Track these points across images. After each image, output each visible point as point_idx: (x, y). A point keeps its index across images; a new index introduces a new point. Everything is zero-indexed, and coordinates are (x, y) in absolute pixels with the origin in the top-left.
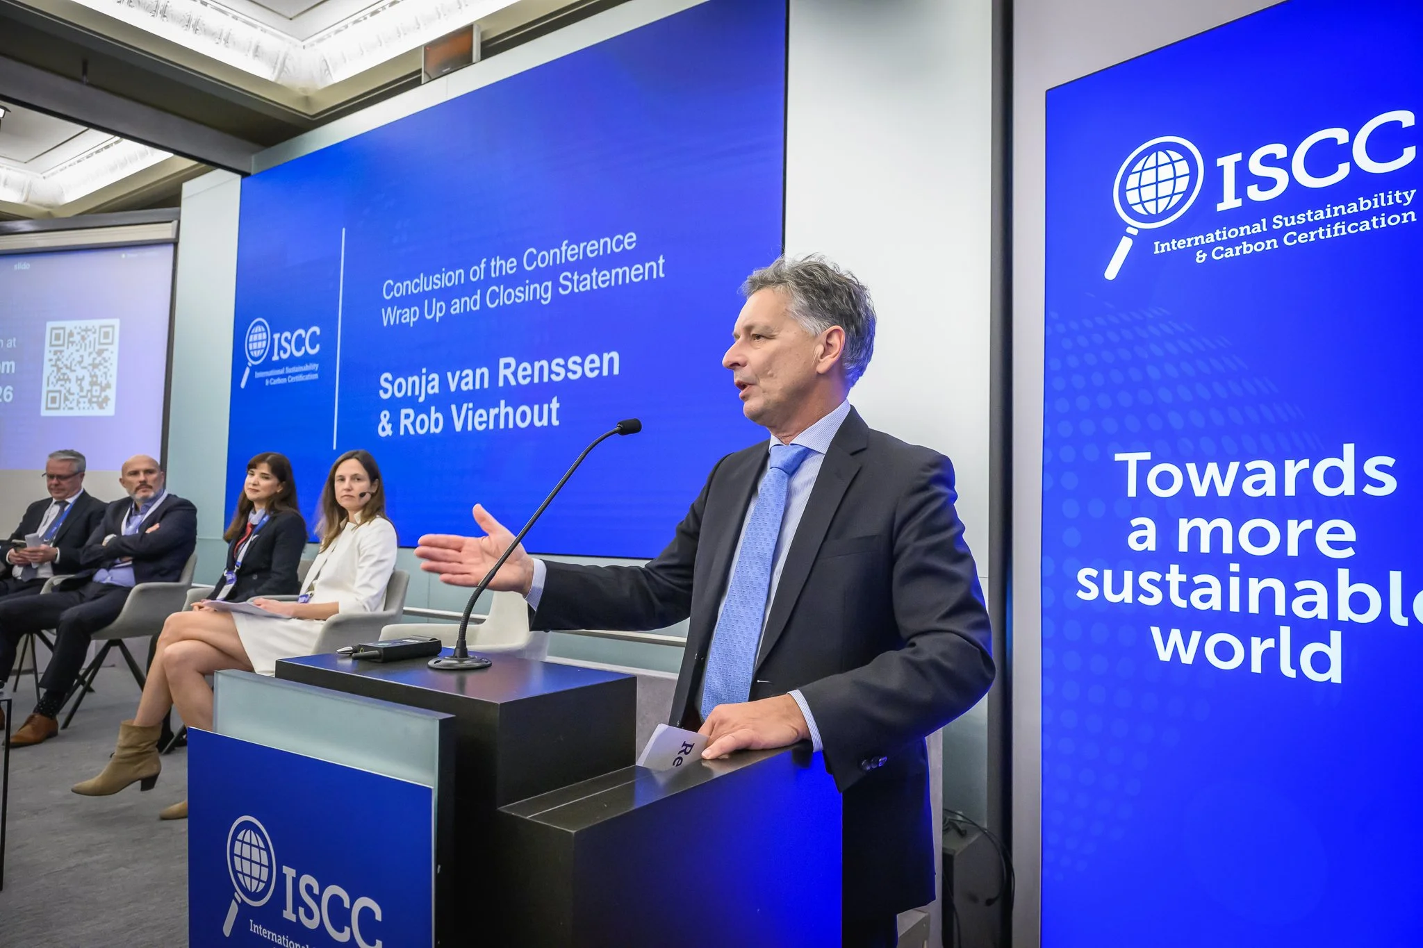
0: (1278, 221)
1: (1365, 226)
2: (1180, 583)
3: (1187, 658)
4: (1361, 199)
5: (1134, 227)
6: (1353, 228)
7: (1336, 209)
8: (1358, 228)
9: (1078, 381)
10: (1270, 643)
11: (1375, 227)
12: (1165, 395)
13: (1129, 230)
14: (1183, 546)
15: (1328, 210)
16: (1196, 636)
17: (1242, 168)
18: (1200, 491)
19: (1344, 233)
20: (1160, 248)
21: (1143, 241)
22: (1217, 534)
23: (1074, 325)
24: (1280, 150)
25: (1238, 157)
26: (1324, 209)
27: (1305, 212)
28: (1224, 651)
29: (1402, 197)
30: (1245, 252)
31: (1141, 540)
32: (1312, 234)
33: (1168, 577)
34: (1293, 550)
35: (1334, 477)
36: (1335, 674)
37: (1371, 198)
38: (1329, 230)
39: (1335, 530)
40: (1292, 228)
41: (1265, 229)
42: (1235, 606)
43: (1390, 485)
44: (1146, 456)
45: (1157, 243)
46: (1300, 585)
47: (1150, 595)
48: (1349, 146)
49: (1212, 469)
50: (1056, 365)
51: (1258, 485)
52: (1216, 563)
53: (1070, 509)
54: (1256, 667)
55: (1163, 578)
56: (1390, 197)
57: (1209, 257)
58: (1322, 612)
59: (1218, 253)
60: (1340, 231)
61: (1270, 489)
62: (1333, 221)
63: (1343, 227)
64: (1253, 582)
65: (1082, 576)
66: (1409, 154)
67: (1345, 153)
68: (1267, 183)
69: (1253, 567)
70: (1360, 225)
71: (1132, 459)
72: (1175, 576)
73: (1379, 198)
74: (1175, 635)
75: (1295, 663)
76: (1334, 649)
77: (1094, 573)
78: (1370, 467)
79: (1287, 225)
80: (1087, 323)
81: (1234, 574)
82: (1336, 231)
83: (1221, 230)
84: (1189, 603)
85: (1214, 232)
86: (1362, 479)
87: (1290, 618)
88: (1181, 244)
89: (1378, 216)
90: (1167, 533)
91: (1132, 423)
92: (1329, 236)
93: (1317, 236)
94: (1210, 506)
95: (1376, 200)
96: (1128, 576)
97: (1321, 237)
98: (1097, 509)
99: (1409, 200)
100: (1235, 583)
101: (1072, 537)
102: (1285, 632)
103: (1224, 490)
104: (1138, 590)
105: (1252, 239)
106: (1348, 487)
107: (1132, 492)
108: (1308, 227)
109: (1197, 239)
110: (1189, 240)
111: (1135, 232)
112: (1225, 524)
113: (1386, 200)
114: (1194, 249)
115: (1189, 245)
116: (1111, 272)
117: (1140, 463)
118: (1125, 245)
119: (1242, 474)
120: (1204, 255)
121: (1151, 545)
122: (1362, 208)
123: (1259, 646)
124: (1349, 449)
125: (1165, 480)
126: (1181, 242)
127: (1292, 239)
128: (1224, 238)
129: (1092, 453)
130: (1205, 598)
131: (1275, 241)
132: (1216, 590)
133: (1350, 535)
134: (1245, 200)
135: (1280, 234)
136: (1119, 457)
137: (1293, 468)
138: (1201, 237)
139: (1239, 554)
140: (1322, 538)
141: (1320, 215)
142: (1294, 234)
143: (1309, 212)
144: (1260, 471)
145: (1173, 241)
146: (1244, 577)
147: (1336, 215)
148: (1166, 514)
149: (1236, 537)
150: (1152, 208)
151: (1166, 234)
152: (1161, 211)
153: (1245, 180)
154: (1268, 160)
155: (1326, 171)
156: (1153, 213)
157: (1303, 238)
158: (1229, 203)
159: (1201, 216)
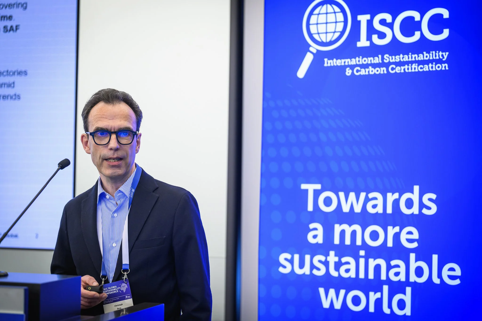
0: (387, 58)
1: (426, 68)
2: (335, 263)
3: (338, 306)
4: (425, 53)
5: (314, 48)
6: (421, 68)
7: (413, 56)
8: (423, 68)
9: (282, 138)
10: (378, 295)
11: (431, 69)
12: (329, 151)
13: (311, 49)
14: (337, 241)
15: (410, 56)
16: (342, 292)
17: (370, 23)
18: (346, 209)
19: (417, 70)
20: (327, 63)
21: (319, 56)
22: (354, 233)
23: (280, 103)
24: (388, 17)
25: (368, 17)
26: (408, 55)
27: (399, 55)
28: (356, 301)
29: (442, 55)
30: (371, 73)
31: (315, 237)
32: (403, 68)
33: (329, 259)
34: (390, 244)
35: (409, 204)
36: (407, 311)
37: (429, 53)
38: (410, 67)
39: (410, 233)
40: (393, 63)
41: (381, 61)
42: (362, 275)
43: (434, 209)
44: (318, 187)
45: (326, 60)
46: (393, 263)
47: (318, 269)
48: (420, 22)
49: (352, 195)
50: (269, 126)
51: (374, 206)
52: (353, 250)
53: (276, 216)
54: (372, 309)
55: (326, 259)
56: (437, 54)
57: (353, 73)
58: (402, 277)
59: (358, 71)
60: (415, 69)
61: (380, 210)
62: (412, 62)
63: (416, 67)
64: (371, 261)
65: (283, 257)
66: (446, 33)
67: (418, 26)
68: (382, 36)
69: (372, 253)
70: (424, 67)
71: (311, 188)
72: (332, 258)
73: (433, 54)
74: (332, 292)
75: (390, 306)
76: (407, 298)
77: (289, 256)
78: (425, 200)
79: (391, 61)
80: (287, 103)
81: (362, 257)
82: (413, 69)
83: (359, 58)
84: (339, 274)
85: (355, 58)
86: (422, 205)
87: (388, 281)
88: (339, 62)
89: (432, 64)
90: (328, 233)
91: (311, 167)
92: (410, 71)
93: (404, 69)
94: (351, 218)
95: (431, 55)
96: (307, 258)
97: (407, 71)
98: (291, 217)
99: (446, 57)
100: (362, 261)
101: (277, 234)
102: (386, 288)
103: (358, 209)
104: (313, 267)
105: (375, 66)
106: (415, 210)
108: (400, 64)
109: (347, 60)
110: (343, 61)
111: (315, 51)
112: (357, 228)
113: (436, 56)
114: (345, 67)
115: (343, 64)
116: (301, 73)
117: (315, 191)
118: (309, 59)
119: (367, 200)
120: (350, 71)
121: (320, 240)
122: (425, 58)
123: (373, 297)
124: (416, 188)
125: (328, 202)
126: (339, 61)
127: (393, 69)
128: (361, 63)
129: (288, 183)
130: (347, 271)
131: (385, 69)
132: (352, 266)
133: (416, 235)
134: (372, 43)
135: (387, 65)
136: (304, 186)
137: (391, 197)
138: (349, 60)
139: (365, 246)
140: (403, 237)
141: (406, 58)
142: (394, 66)
143: (401, 56)
144: (375, 199)
145: (335, 60)
146: (367, 258)
147: (413, 59)
148: (328, 222)
149: (363, 235)
150: (323, 38)
151: (331, 55)
152: (328, 40)
153: (371, 30)
154: (383, 22)
155: (409, 34)
156: (324, 41)
157: (398, 70)
158: (363, 43)
159: (349, 47)
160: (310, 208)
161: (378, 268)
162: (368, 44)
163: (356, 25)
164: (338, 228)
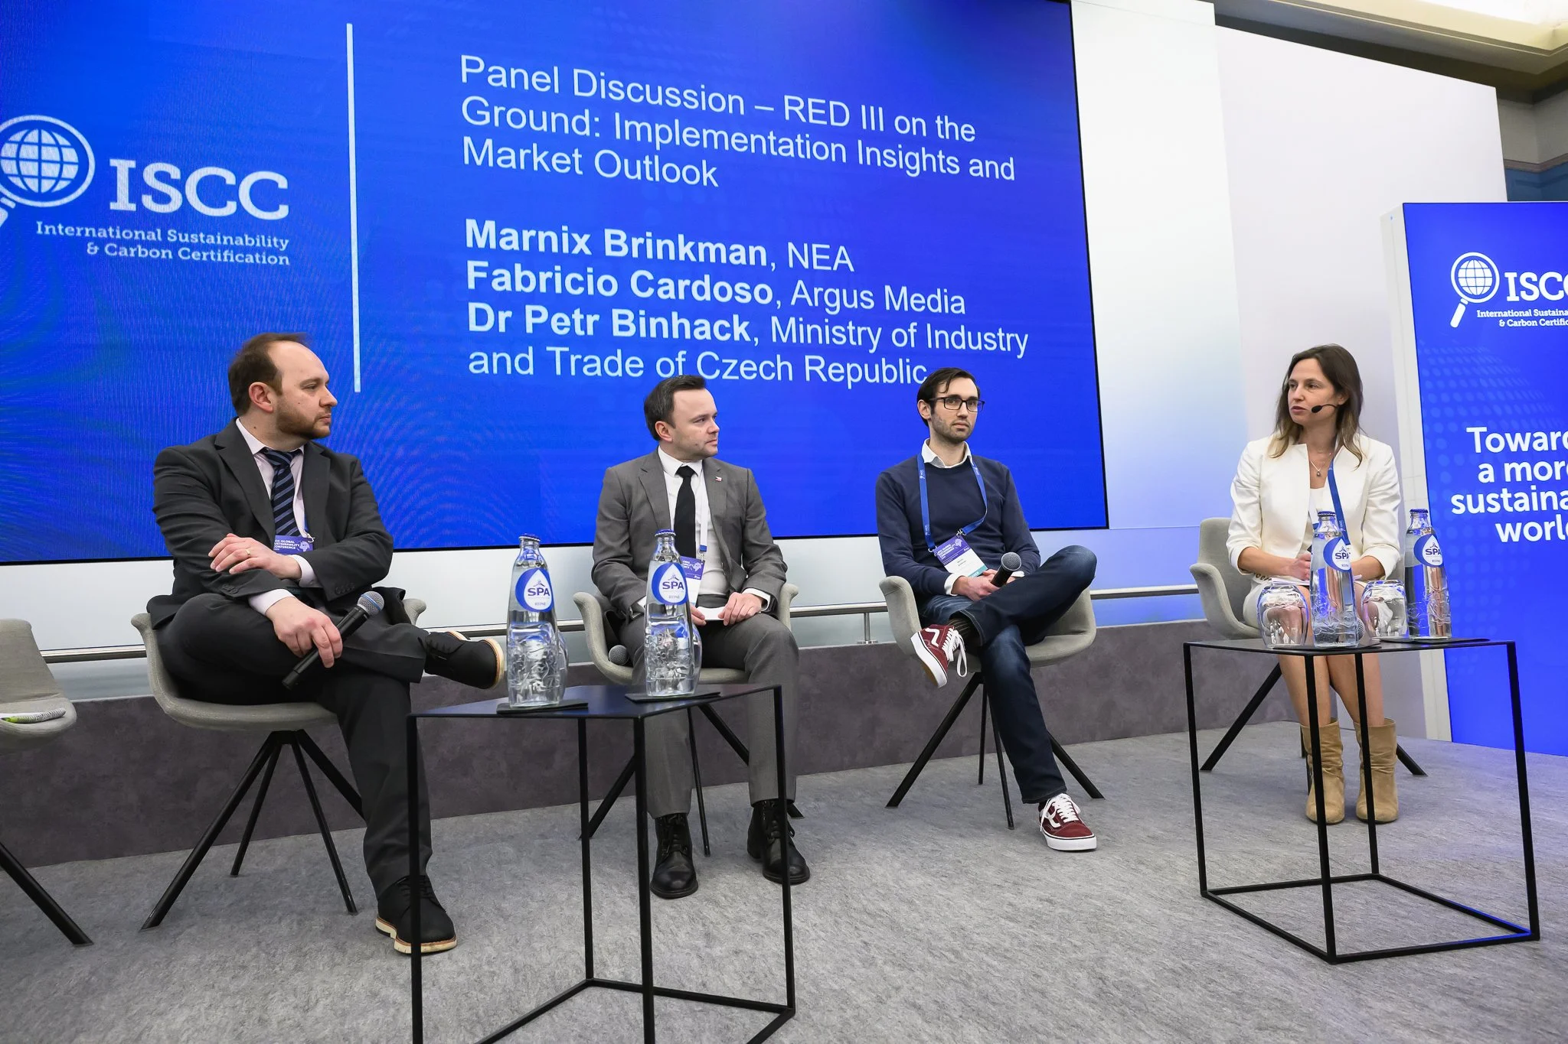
0: (1537, 313)
2: (1509, 499)
3: (1516, 538)
5: (1465, 300)
7: (1560, 312)
9: (1441, 384)
10: (1553, 524)
12: (1491, 396)
13: (1462, 300)
14: (1508, 479)
15: (1557, 312)
16: (1519, 525)
17: (1517, 280)
18: (1513, 448)
20: (1480, 314)
21: (1471, 309)
22: (1524, 470)
24: (1534, 277)
25: (1515, 275)
26: (1555, 310)
27: (1547, 310)
28: (1533, 531)
30: (1523, 325)
31: (1486, 476)
32: (1552, 322)
33: (1502, 496)
34: (1558, 477)
38: (1558, 321)
40: (1543, 317)
41: (1531, 315)
42: (1535, 508)
44: (1484, 429)
45: (1478, 311)
46: (1562, 494)
47: (1493, 507)
48: (1561, 284)
49: (1518, 436)
50: (1426, 373)
51: (1540, 445)
52: (1524, 486)
53: (1444, 460)
54: (1548, 537)
57: (1506, 324)
59: (1511, 323)
61: (1545, 447)
62: (1560, 317)
64: (1542, 494)
65: (1454, 499)
68: (1529, 292)
69: (1543, 486)
71: (1477, 431)
72: (1506, 495)
74: (1509, 526)
77: (1461, 497)
79: (1541, 315)
80: (1443, 350)
81: (1534, 491)
82: (1561, 322)
83: (1510, 311)
84: (1514, 509)
85: (1507, 311)
87: (1561, 511)
88: (1492, 314)
90: (1499, 472)
91: (1475, 411)
92: (1558, 324)
94: (1519, 456)
96: (1481, 497)
97: (1555, 324)
98: (1459, 460)
100: (1534, 495)
101: (1446, 477)
102: (1559, 517)
103: (1525, 448)
104: (1487, 505)
105: (1526, 319)
108: (1549, 318)
109: (1499, 313)
110: (1496, 313)
111: (1466, 303)
112: (1526, 465)
114: (1498, 318)
115: (1496, 316)
116: (1455, 322)
117: (1480, 433)
118: (1461, 310)
119: (1533, 439)
120: (1504, 323)
121: (1491, 479)
123: (1548, 526)
125: (1495, 443)
126: (1492, 313)
127: (1543, 322)
128: (1513, 316)
129: (1453, 427)
130: (1521, 505)
131: (1535, 322)
132: (1526, 500)
134: (1520, 298)
135: (1538, 319)
136: (1469, 430)
137: (1554, 435)
138: (1501, 312)
139: (1535, 481)
141: (1554, 314)
142: (1544, 320)
143: (1549, 311)
144: (1540, 438)
145: (1487, 312)
146: (1538, 492)
147: (1560, 315)
148: (1498, 461)
149: (1532, 471)
150: (1473, 291)
151: (1484, 307)
152: (1479, 293)
153: (1519, 288)
154: (1529, 280)
155: (1554, 292)
156: (1475, 294)
157: (1548, 323)
158: (1512, 297)
159: (1500, 301)
160: (1478, 449)
161: (1549, 499)
162: (1517, 299)
163: (1504, 282)
164: (1508, 467)
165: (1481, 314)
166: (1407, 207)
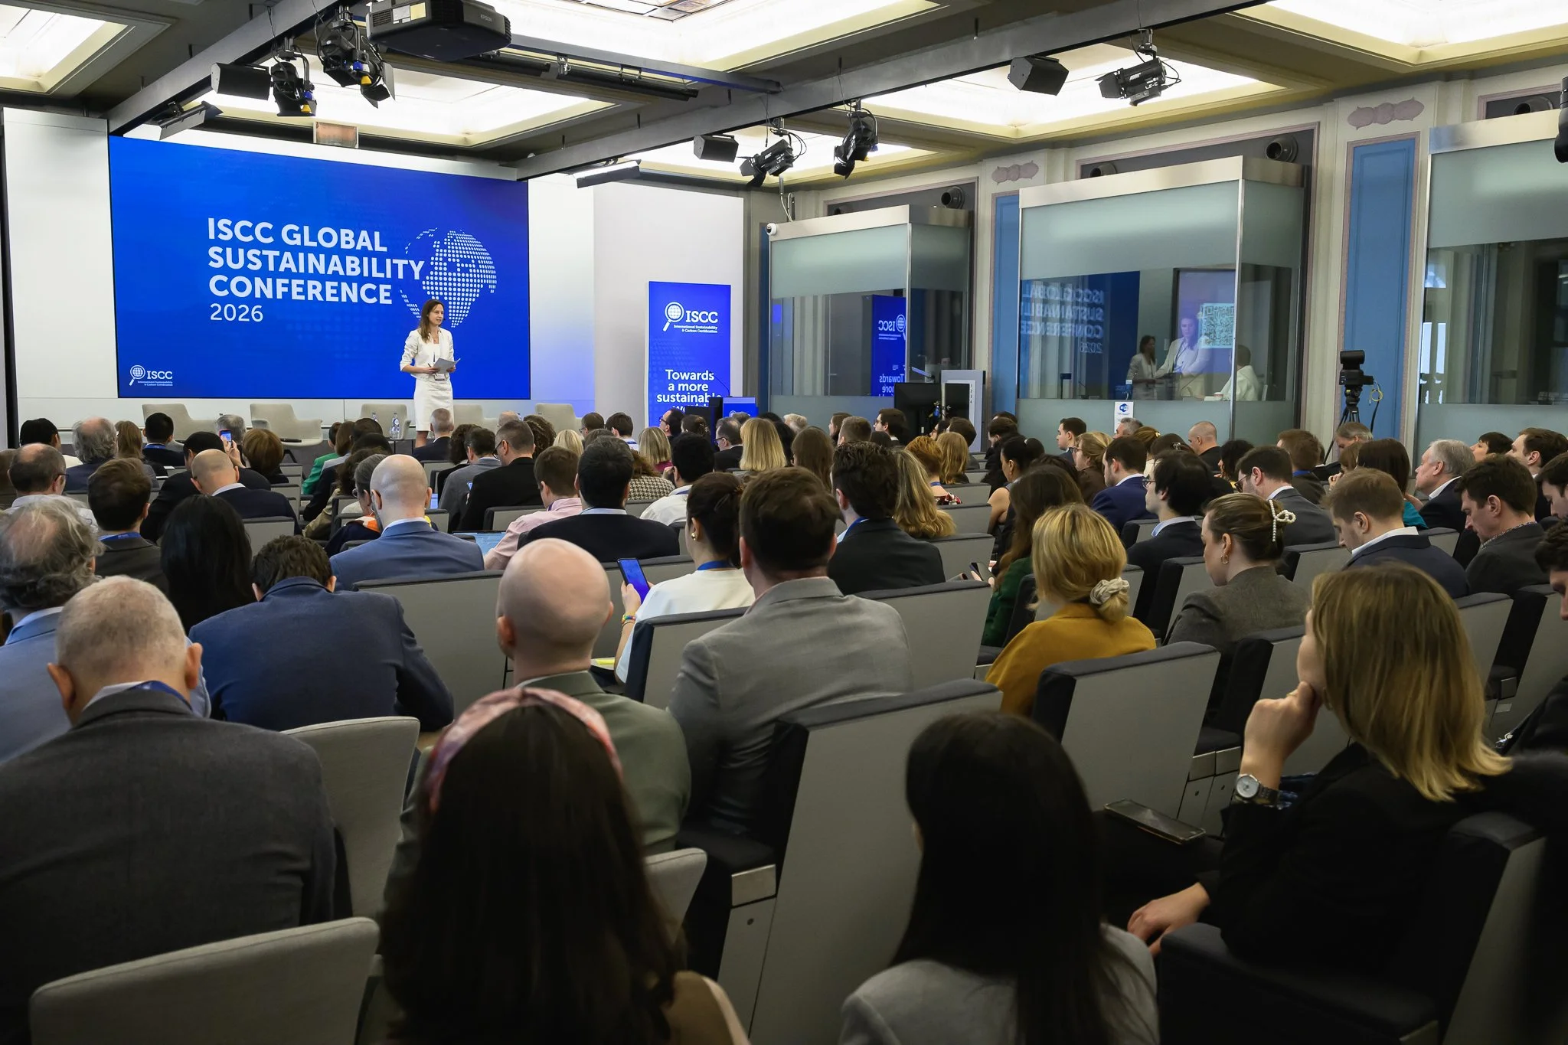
0: (697, 327)
1: (710, 332)
12: (676, 358)
14: (679, 389)
18: (683, 378)
24: (697, 313)
31: (671, 388)
34: (698, 390)
35: (705, 376)
44: (672, 370)
49: (685, 374)
50: (652, 349)
52: (685, 393)
58: (703, 401)
61: (695, 379)
65: (658, 397)
66: (716, 321)
69: (692, 393)
71: (669, 371)
72: (678, 396)
86: (709, 377)
88: (679, 327)
90: (676, 387)
91: (669, 363)
94: (684, 381)
96: (669, 396)
98: (662, 381)
100: (689, 396)
101: (656, 388)
104: (670, 399)
106: (707, 379)
107: (669, 378)
111: (670, 322)
112: (687, 385)
116: (665, 329)
117: (671, 372)
118: (668, 325)
121: (673, 389)
124: (707, 371)
125: (676, 376)
129: (660, 369)
133: (707, 387)
136: (667, 370)
137: (699, 374)
139: (689, 391)
140: (703, 388)
148: (676, 383)
149: (689, 387)
151: (676, 324)
153: (691, 317)
154: (695, 314)
155: (704, 319)
157: (701, 331)
158: (688, 321)
159: (683, 322)
163: (685, 314)
164: (680, 385)
165: (675, 326)
166: (652, 284)
